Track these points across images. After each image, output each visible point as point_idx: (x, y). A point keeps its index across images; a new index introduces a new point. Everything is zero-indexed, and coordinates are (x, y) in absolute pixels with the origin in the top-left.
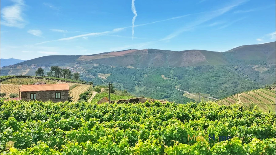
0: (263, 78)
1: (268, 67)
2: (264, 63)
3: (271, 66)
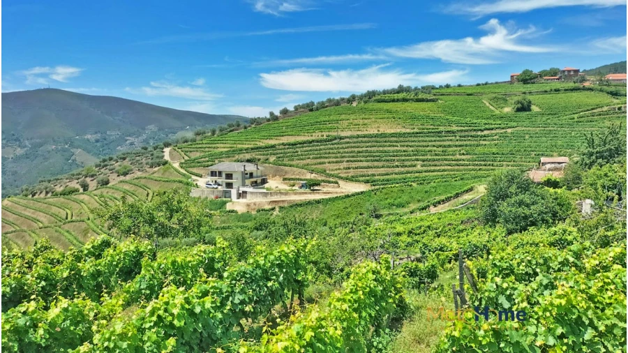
0: (16, 172)
1: (25, 146)
2: (14, 137)
3: (32, 144)
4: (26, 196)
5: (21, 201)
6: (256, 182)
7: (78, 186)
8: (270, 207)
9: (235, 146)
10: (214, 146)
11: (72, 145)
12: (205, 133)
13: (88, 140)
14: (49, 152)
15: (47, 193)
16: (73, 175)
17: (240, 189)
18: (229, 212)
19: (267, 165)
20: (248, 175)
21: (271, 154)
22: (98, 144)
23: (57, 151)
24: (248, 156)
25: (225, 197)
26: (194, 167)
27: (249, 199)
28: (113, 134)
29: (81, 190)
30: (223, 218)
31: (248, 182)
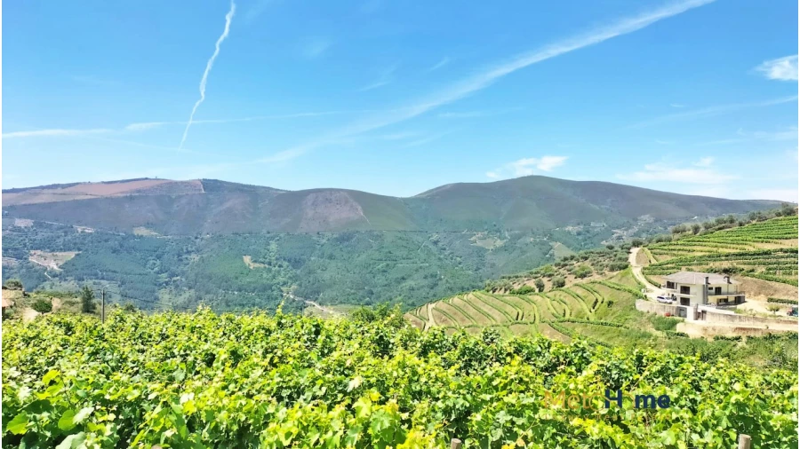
1: (505, 238)
2: (495, 228)
3: (511, 236)
4: (488, 291)
5: (483, 296)
6: (726, 300)
7: (534, 286)
8: (735, 335)
9: (715, 249)
10: (688, 248)
11: (551, 238)
12: (684, 231)
13: (569, 232)
14: (527, 245)
15: (506, 290)
16: (531, 273)
17: (699, 307)
18: (678, 334)
19: (749, 278)
20: (714, 291)
21: (760, 264)
22: (580, 238)
23: (535, 244)
24: (726, 265)
25: (680, 316)
26: (655, 274)
27: (708, 322)
28: (597, 226)
29: (537, 290)
30: (670, 342)
31: (713, 299)
